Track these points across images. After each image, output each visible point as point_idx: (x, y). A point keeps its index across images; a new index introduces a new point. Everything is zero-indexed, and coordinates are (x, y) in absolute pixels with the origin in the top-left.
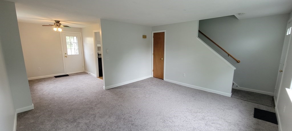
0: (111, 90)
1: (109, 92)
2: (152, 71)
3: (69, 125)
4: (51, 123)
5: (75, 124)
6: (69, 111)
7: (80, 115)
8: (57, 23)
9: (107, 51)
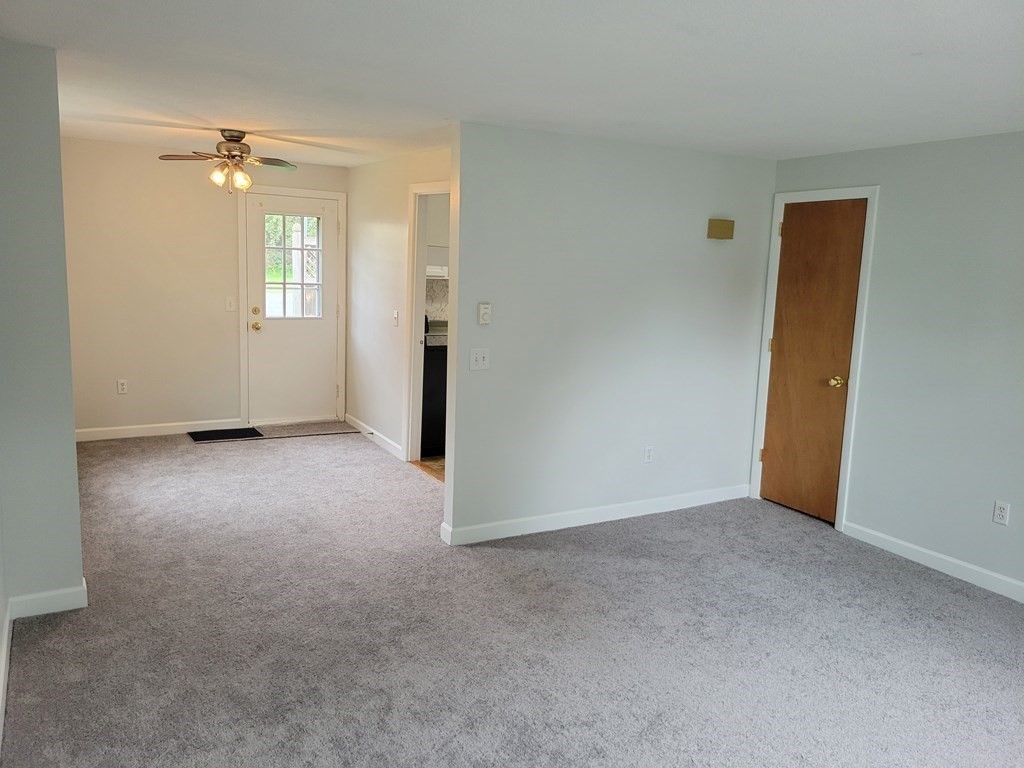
0: (489, 550)
1: (474, 565)
2: (757, 455)
3: (251, 736)
4: (162, 702)
5: (281, 731)
6: (254, 647)
7: (306, 681)
8: (232, 145)
9: (482, 311)
